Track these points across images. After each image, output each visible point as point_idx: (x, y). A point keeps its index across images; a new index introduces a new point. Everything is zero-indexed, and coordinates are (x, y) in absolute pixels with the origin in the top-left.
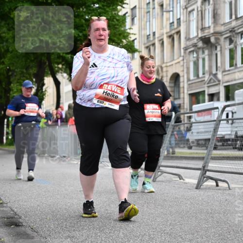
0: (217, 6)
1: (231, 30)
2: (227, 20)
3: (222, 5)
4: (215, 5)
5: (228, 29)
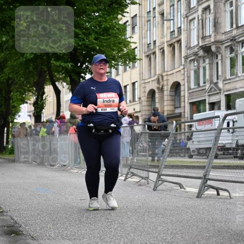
0: (218, 15)
1: (231, 38)
2: (228, 29)
3: (223, 14)
5: (229, 38)
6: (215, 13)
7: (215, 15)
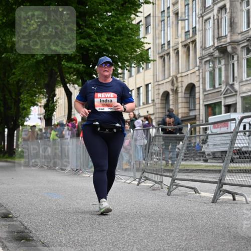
0: (234, 15)
1: (248, 39)
2: (245, 29)
4: (231, 13)
5: (245, 38)
6: (231, 12)
7: (231, 15)
